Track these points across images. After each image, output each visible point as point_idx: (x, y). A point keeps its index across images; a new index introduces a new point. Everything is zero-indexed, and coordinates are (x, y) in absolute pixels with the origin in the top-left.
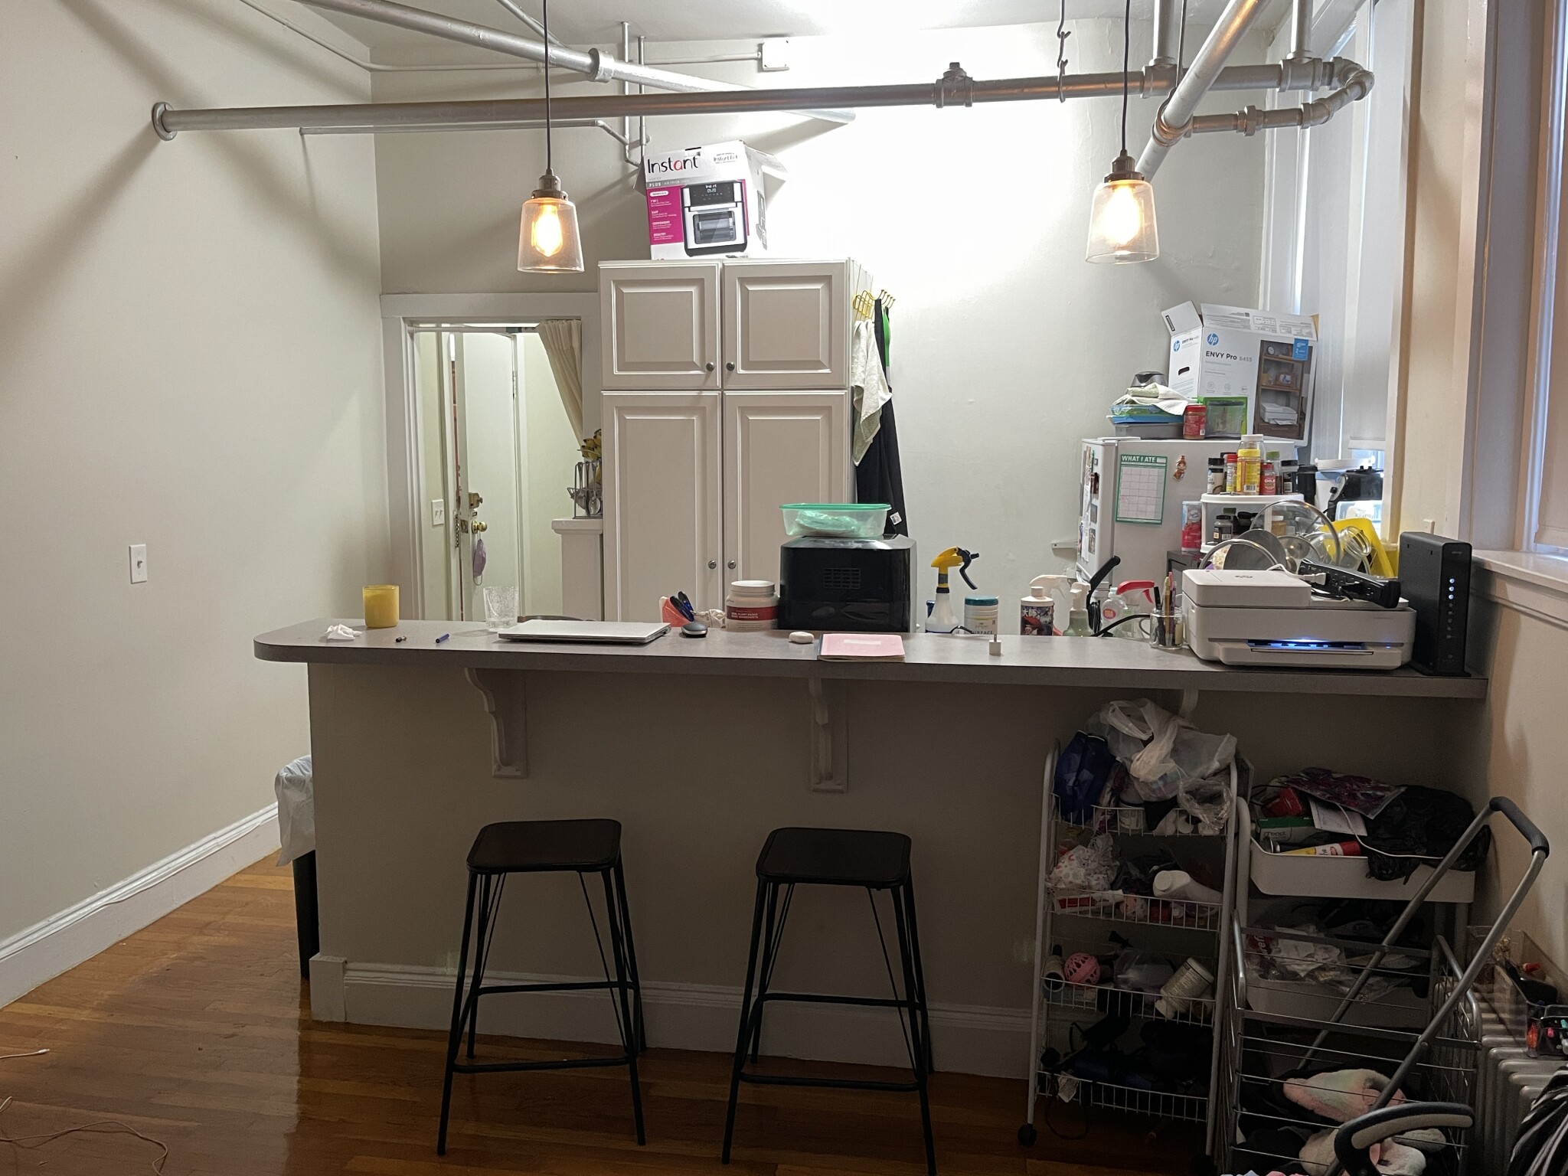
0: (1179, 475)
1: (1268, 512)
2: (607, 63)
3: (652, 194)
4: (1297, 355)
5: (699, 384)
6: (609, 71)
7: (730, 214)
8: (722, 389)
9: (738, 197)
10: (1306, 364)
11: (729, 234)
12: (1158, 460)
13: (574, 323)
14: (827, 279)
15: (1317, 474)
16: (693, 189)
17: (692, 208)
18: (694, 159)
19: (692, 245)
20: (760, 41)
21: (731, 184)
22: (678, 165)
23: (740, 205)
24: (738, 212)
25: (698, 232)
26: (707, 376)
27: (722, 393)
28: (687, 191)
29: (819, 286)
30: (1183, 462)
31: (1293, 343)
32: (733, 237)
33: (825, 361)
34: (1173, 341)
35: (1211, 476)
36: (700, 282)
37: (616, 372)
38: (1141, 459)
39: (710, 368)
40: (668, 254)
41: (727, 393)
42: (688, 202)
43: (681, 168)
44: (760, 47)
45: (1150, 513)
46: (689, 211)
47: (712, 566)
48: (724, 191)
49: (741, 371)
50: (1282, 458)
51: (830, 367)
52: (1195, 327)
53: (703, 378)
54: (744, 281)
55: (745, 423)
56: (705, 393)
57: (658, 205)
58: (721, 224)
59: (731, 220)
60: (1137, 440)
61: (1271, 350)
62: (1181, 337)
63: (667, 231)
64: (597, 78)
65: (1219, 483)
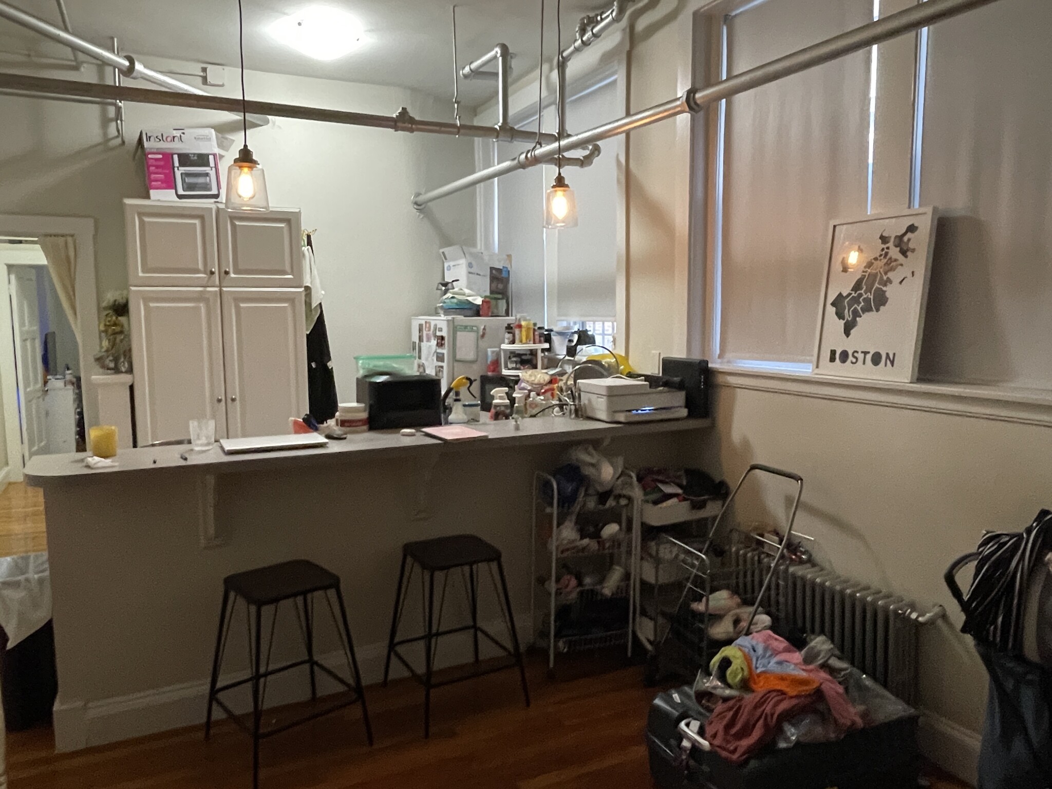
0: (483, 336)
1: (539, 352)
2: (139, 67)
3: (150, 156)
4: (504, 275)
5: (204, 283)
6: (140, 73)
7: (207, 175)
8: (220, 286)
9: (212, 163)
10: (508, 279)
11: (207, 187)
12: (474, 328)
13: (70, 239)
14: (288, 221)
15: (552, 333)
16: (180, 156)
17: (180, 168)
18: (181, 136)
19: (181, 192)
20: (204, 65)
21: (207, 155)
22: (169, 139)
23: (214, 169)
24: (213, 173)
25: (185, 185)
26: (209, 278)
27: (221, 291)
28: (176, 157)
29: (283, 225)
30: (484, 329)
31: (501, 268)
32: (210, 190)
33: (289, 270)
34: (446, 265)
35: (507, 335)
36: (202, 218)
37: (141, 274)
38: (465, 328)
39: (212, 273)
40: (162, 197)
41: (224, 289)
42: (176, 164)
43: (171, 141)
44: (204, 70)
45: (471, 356)
46: (178, 169)
47: (219, 401)
48: (202, 160)
49: (233, 275)
50: (538, 326)
51: (292, 273)
52: (461, 258)
53: (206, 279)
54: (233, 218)
55: (238, 309)
56: (209, 289)
57: (155, 163)
58: (201, 180)
59: (208, 178)
60: (461, 317)
61: (494, 272)
62: (452, 264)
63: (162, 181)
64: (132, 76)
65: (511, 339)
